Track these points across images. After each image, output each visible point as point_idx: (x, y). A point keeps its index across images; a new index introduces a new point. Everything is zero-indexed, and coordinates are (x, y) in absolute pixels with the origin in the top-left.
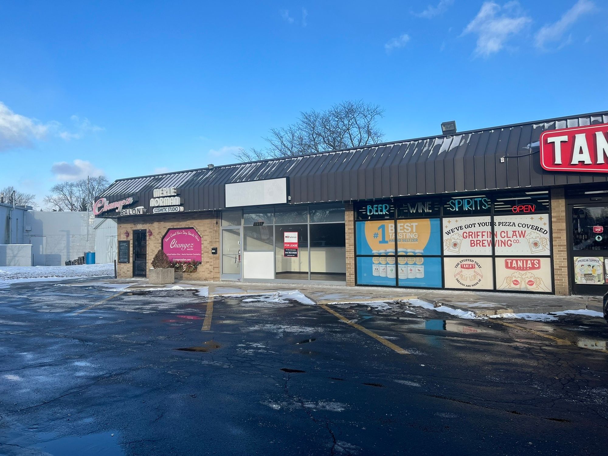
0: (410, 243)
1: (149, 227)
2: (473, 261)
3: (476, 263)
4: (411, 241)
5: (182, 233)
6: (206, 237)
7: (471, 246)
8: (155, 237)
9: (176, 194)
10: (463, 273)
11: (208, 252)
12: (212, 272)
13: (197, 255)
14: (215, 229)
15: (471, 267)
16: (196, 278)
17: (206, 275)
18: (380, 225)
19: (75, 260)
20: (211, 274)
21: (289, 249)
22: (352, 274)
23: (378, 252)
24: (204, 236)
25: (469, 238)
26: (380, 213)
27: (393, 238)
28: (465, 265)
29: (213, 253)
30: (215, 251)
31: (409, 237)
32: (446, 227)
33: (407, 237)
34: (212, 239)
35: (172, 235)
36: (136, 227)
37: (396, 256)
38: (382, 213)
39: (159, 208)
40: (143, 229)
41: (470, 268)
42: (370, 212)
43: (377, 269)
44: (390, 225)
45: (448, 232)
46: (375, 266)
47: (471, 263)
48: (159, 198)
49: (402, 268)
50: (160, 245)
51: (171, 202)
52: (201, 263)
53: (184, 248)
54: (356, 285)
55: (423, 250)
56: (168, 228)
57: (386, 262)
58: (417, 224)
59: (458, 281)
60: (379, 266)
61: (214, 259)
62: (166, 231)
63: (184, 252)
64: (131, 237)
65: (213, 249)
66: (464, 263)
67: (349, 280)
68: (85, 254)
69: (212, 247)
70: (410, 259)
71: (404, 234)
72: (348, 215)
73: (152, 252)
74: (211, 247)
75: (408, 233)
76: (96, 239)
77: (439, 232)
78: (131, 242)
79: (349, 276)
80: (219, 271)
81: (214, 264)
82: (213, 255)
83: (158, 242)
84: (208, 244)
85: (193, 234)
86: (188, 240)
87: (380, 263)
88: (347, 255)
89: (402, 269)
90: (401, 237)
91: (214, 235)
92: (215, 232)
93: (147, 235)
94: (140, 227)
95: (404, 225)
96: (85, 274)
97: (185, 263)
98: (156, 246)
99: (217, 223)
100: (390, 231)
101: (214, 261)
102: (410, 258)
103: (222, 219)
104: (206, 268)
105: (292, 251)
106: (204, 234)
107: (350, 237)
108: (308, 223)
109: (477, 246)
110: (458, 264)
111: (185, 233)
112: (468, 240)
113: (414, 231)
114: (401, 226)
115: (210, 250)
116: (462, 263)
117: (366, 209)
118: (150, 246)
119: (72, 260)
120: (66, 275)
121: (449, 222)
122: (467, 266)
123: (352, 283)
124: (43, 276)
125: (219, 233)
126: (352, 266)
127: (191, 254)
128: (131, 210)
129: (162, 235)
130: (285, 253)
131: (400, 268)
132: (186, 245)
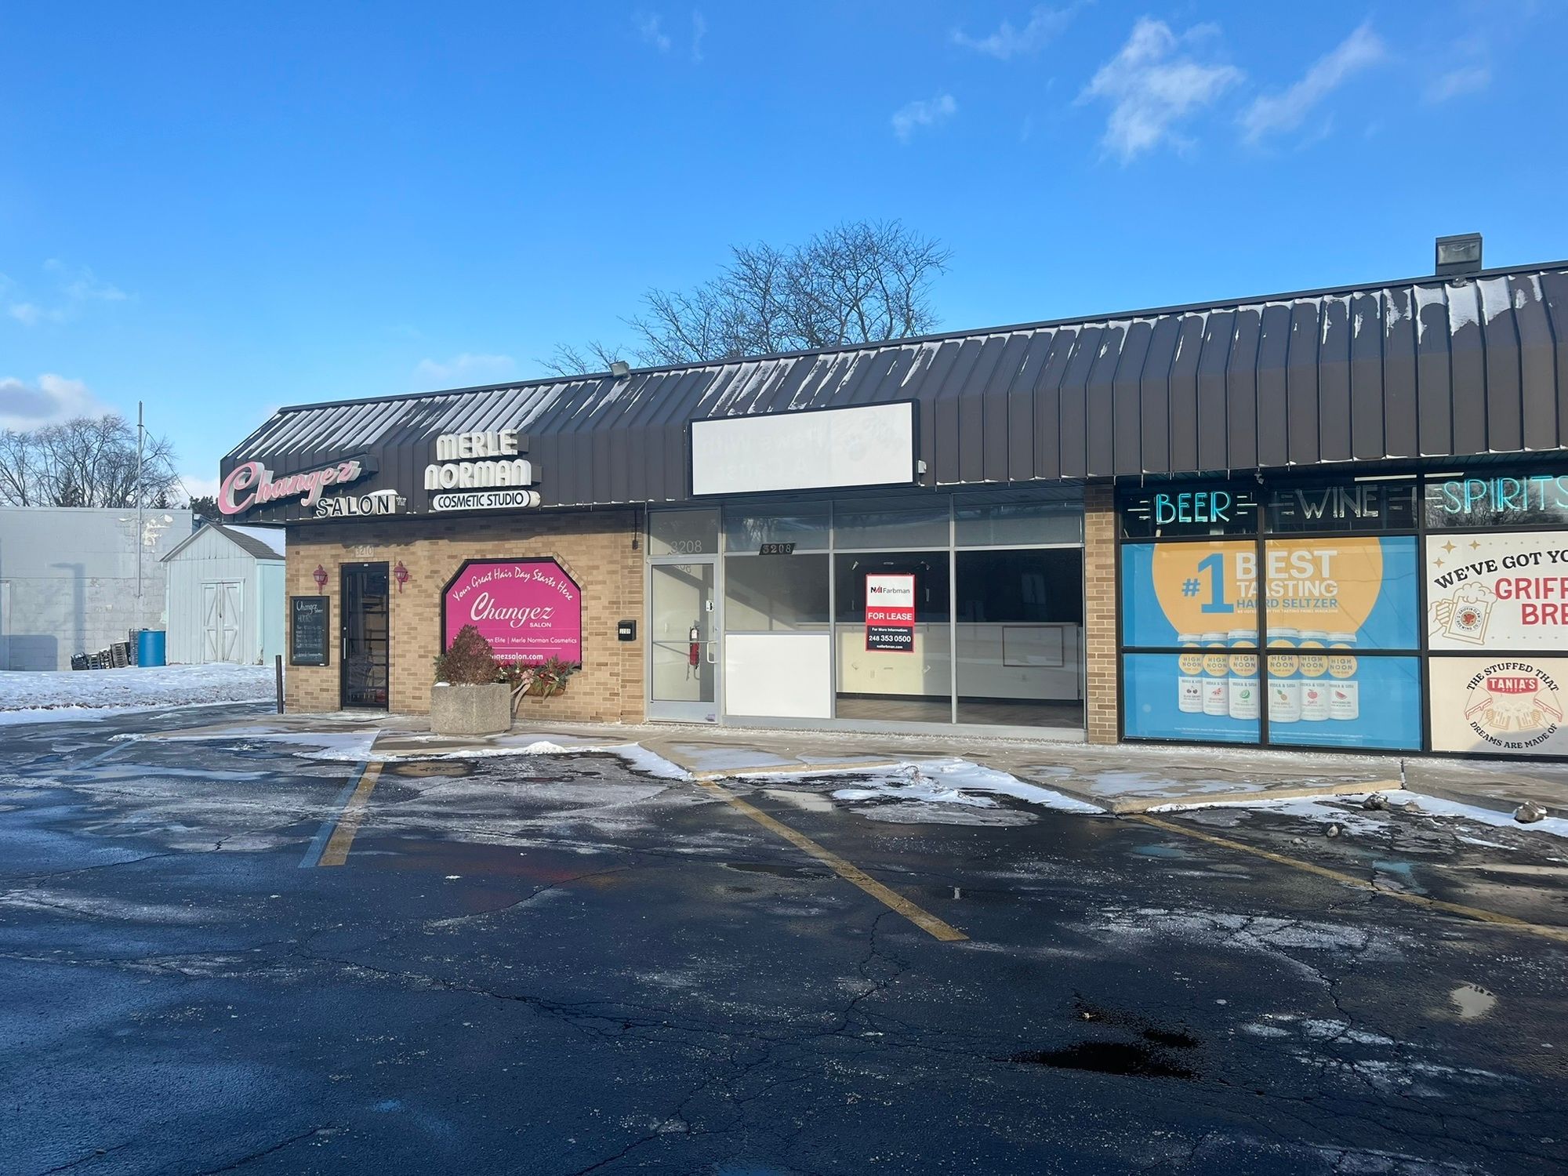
0: (1309, 611)
1: (397, 554)
2: (1529, 669)
3: (1541, 675)
4: (1315, 606)
5: (513, 574)
6: (599, 587)
7: (1525, 622)
8: (421, 586)
9: (515, 453)
10: (1494, 706)
11: (606, 634)
12: (617, 694)
13: (566, 641)
14: (630, 562)
15: (1524, 687)
16: (564, 712)
17: (598, 703)
18: (1206, 556)
19: (102, 654)
20: (614, 700)
21: (883, 627)
22: (1108, 707)
23: (1197, 638)
24: (591, 583)
25: (1518, 597)
26: (1198, 519)
27: (1250, 595)
28: (1501, 681)
29: (622, 637)
30: (628, 631)
31: (1307, 594)
32: (1439, 563)
33: (1301, 594)
34: (616, 593)
35: (475, 581)
36: (352, 555)
37: (1262, 651)
38: (1205, 519)
39: (457, 495)
40: (376, 560)
41: (1518, 689)
42: (1166, 516)
43: (1195, 692)
44: (1240, 556)
45: (1443, 577)
46: (1187, 681)
47: (1524, 674)
48: (457, 462)
49: (1281, 689)
50: (438, 610)
51: (499, 475)
52: (580, 667)
53: (518, 621)
54: (1122, 739)
55: (1357, 634)
56: (465, 557)
57: (1226, 670)
58: (1334, 553)
59: (1477, 729)
60: (1201, 682)
61: (623, 655)
62: (456, 569)
63: (518, 633)
64: (334, 586)
65: (622, 625)
66: (1499, 674)
67: (1097, 726)
68: (132, 634)
69: (619, 619)
70: (1311, 662)
71: (1291, 584)
72: (1094, 523)
73: (409, 634)
74: (613, 618)
75: (1304, 580)
76: (168, 591)
77: (1413, 579)
78: (335, 601)
79: (1096, 713)
80: (642, 691)
81: (623, 671)
82: (621, 642)
83: (428, 600)
84: (604, 608)
85: (552, 579)
86: (533, 595)
87: (1204, 674)
88: (1091, 646)
89: (1280, 692)
90: (1278, 592)
91: (627, 582)
92: (630, 572)
93: (391, 578)
94: (365, 554)
95: (1290, 554)
96: (166, 698)
97: (525, 666)
98: (421, 614)
99: (635, 545)
100: (1240, 575)
101: (623, 660)
102: (1308, 659)
103: (649, 534)
104: (598, 684)
105: (894, 634)
106: (590, 578)
107: (1104, 592)
108: (952, 549)
109: (1544, 622)
110: (1480, 678)
111: (522, 575)
112: (1514, 605)
113: (1326, 573)
114: (1278, 559)
115: (609, 628)
116: (1493, 675)
117: (1153, 506)
118: (402, 614)
119: (93, 653)
120: (106, 700)
121: (1449, 547)
122: (1509, 684)
123: (1109, 732)
124: (40, 706)
125: (642, 577)
126: (1110, 682)
127: (544, 641)
128: (353, 500)
129: (443, 580)
130: (868, 638)
131: (1276, 689)
132: (528, 610)
